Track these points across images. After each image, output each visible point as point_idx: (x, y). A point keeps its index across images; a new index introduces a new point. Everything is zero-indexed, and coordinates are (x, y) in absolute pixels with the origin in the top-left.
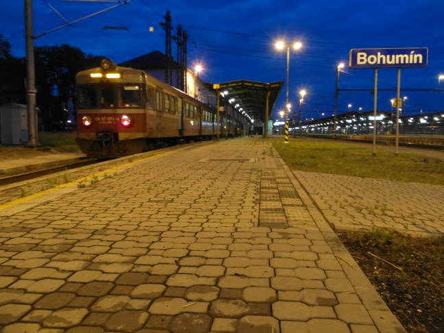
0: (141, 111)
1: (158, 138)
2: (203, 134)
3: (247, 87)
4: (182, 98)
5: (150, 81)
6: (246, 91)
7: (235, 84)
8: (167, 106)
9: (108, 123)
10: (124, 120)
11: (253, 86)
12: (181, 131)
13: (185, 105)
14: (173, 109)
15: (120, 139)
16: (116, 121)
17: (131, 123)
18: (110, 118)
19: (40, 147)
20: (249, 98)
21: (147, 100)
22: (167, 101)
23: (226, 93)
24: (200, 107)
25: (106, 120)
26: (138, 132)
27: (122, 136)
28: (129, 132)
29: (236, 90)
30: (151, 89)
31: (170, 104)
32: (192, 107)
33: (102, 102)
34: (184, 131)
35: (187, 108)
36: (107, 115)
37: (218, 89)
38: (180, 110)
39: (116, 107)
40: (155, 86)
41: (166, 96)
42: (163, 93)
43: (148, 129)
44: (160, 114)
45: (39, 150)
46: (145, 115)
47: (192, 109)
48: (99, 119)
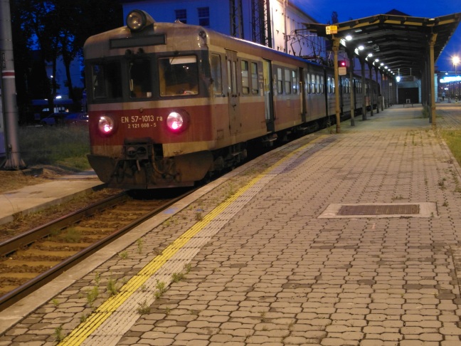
0: (202, 102)
1: (232, 146)
2: (308, 120)
3: (390, 26)
4: (270, 61)
5: (215, 43)
6: (389, 32)
7: (367, 24)
8: (245, 82)
9: (143, 126)
10: (172, 120)
11: (402, 24)
12: (270, 123)
13: (277, 73)
14: (255, 86)
15: (166, 155)
16: (158, 123)
17: (184, 124)
18: (146, 118)
19: (25, 168)
20: (394, 43)
21: (212, 81)
22: (244, 74)
23: (349, 38)
24: (301, 69)
25: (140, 122)
26: (198, 140)
27: (169, 149)
28: (180, 141)
29: (368, 32)
30: (218, 58)
31: (250, 78)
32: (287, 72)
33: (132, 88)
34: (275, 122)
35: (280, 77)
36: (141, 113)
37: (335, 35)
38: (267, 83)
39: (156, 97)
40: (223, 51)
41: (243, 63)
42: (237, 60)
43: (215, 134)
44: (233, 100)
45: (24, 174)
46: (208, 107)
47: (287, 78)
48: (127, 120)
